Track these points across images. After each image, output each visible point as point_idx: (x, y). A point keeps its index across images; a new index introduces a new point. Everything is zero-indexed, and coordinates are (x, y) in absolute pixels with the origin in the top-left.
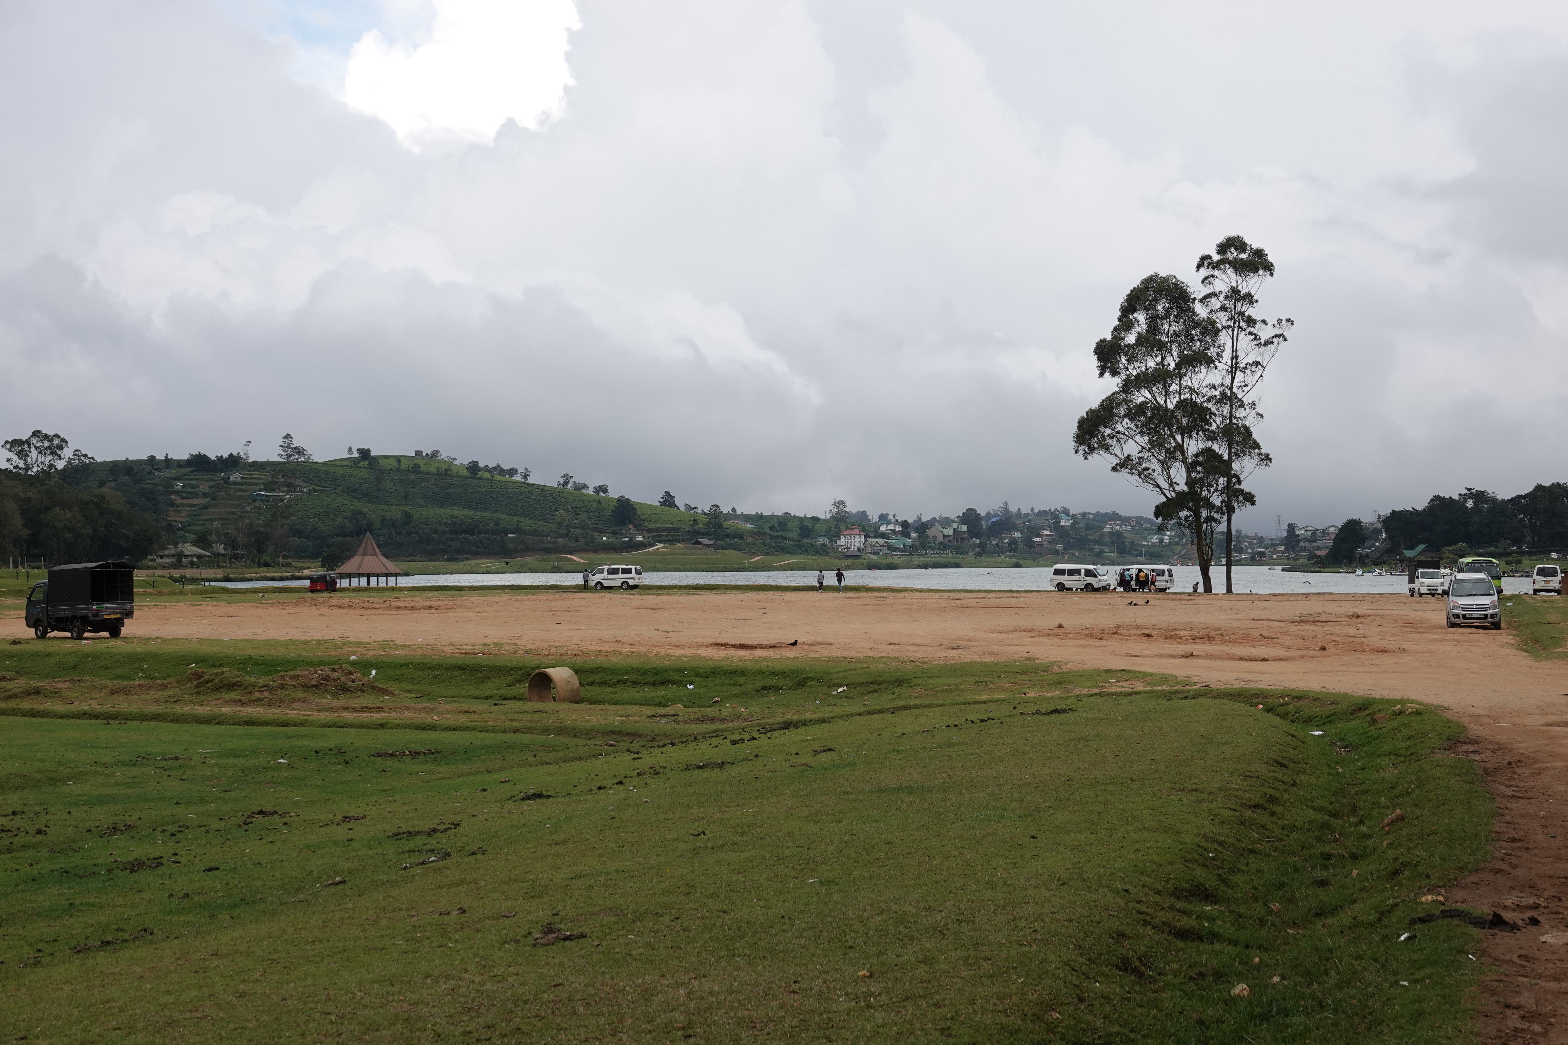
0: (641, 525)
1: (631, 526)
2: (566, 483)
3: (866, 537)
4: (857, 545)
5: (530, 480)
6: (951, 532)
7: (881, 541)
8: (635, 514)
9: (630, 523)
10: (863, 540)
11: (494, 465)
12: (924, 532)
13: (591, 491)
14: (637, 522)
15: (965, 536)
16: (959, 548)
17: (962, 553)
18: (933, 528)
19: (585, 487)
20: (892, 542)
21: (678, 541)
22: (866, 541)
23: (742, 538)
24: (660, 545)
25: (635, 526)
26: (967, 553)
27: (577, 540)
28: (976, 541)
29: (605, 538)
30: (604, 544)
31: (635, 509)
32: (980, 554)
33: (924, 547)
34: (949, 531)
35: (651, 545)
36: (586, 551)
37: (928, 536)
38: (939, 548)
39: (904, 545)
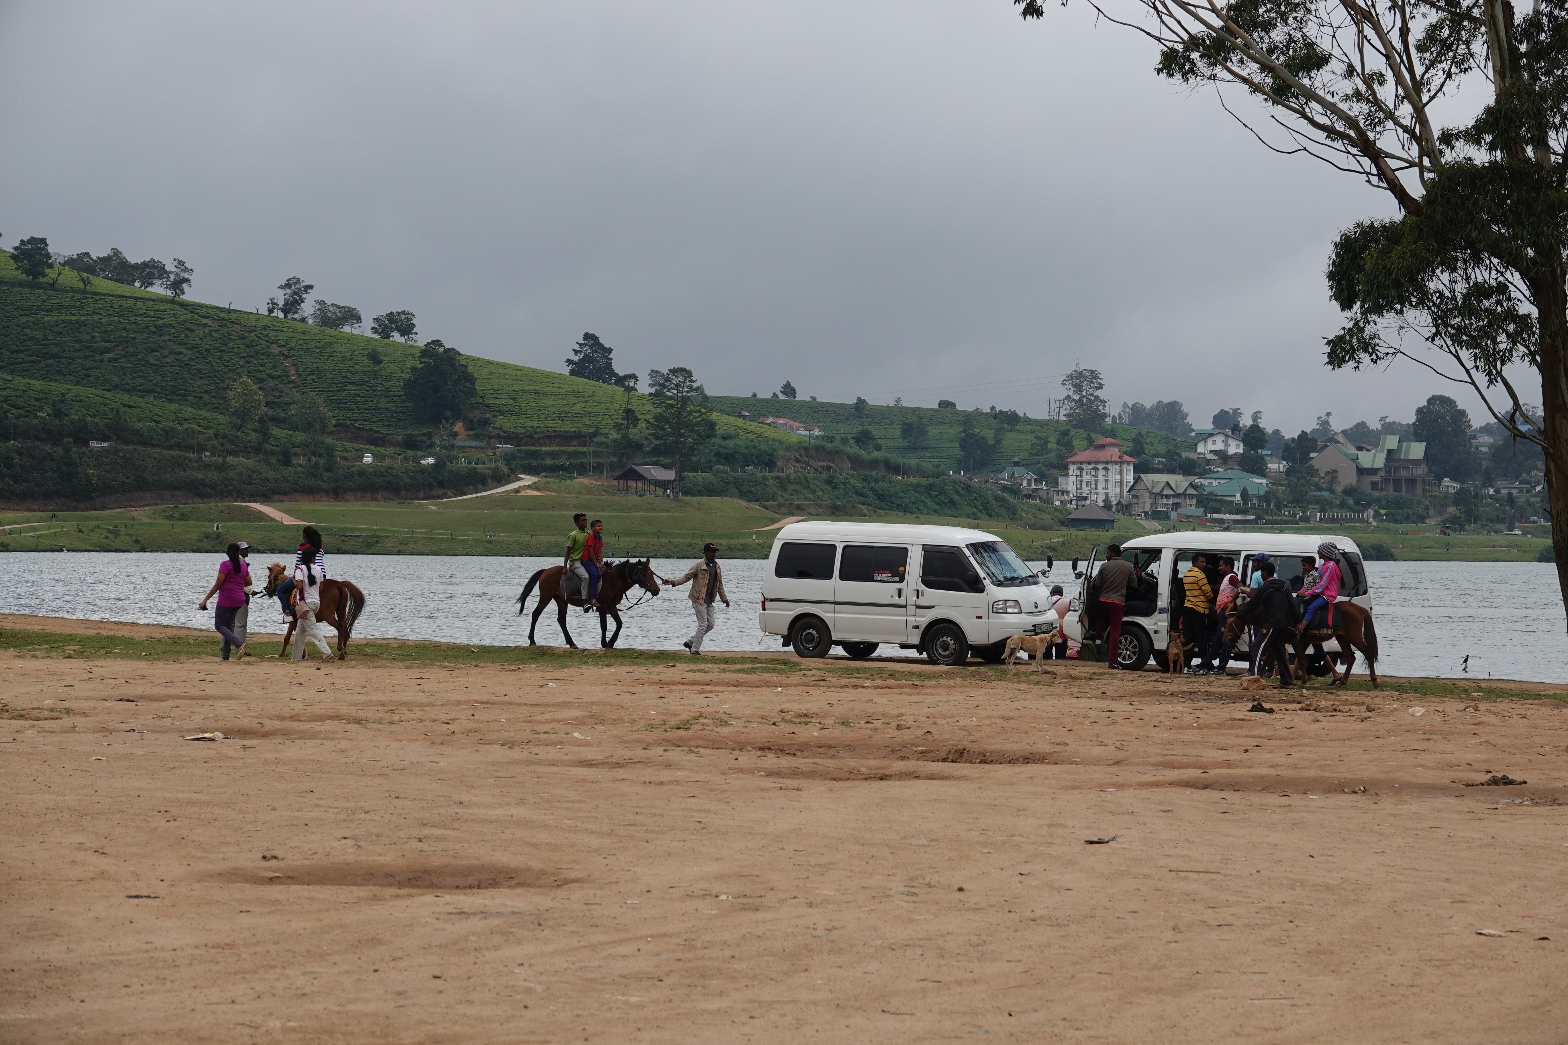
0: (486, 422)
1: (459, 427)
2: (292, 306)
3: (1140, 469)
4: (1114, 492)
5: (190, 295)
6: (1380, 461)
7: (1179, 481)
8: (472, 392)
9: (457, 415)
10: (1130, 478)
11: (105, 253)
12: (1305, 458)
13: (365, 329)
14: (476, 415)
15: (1420, 471)
16: (1398, 504)
17: (1407, 519)
18: (1331, 448)
19: (351, 315)
20: (1211, 484)
21: (582, 470)
22: (1137, 480)
23: (770, 464)
24: (528, 480)
25: (470, 426)
26: (1421, 519)
27: (286, 459)
28: (1449, 485)
29: (368, 458)
30: (362, 473)
31: (470, 379)
32: (1456, 524)
33: (1299, 499)
34: (1373, 459)
35: (500, 479)
36: (311, 492)
37: (1313, 472)
38: (1343, 505)
39: (1244, 494)
